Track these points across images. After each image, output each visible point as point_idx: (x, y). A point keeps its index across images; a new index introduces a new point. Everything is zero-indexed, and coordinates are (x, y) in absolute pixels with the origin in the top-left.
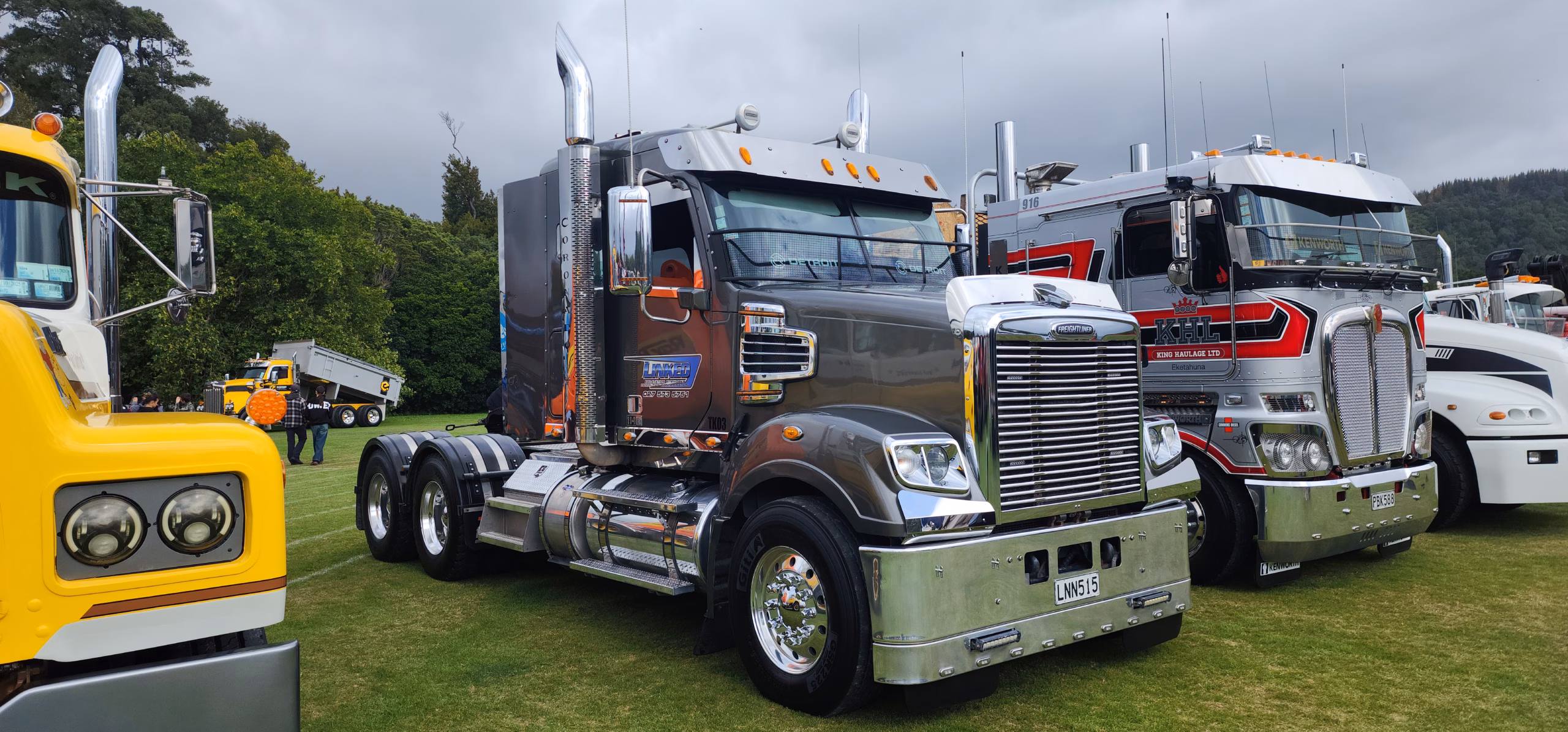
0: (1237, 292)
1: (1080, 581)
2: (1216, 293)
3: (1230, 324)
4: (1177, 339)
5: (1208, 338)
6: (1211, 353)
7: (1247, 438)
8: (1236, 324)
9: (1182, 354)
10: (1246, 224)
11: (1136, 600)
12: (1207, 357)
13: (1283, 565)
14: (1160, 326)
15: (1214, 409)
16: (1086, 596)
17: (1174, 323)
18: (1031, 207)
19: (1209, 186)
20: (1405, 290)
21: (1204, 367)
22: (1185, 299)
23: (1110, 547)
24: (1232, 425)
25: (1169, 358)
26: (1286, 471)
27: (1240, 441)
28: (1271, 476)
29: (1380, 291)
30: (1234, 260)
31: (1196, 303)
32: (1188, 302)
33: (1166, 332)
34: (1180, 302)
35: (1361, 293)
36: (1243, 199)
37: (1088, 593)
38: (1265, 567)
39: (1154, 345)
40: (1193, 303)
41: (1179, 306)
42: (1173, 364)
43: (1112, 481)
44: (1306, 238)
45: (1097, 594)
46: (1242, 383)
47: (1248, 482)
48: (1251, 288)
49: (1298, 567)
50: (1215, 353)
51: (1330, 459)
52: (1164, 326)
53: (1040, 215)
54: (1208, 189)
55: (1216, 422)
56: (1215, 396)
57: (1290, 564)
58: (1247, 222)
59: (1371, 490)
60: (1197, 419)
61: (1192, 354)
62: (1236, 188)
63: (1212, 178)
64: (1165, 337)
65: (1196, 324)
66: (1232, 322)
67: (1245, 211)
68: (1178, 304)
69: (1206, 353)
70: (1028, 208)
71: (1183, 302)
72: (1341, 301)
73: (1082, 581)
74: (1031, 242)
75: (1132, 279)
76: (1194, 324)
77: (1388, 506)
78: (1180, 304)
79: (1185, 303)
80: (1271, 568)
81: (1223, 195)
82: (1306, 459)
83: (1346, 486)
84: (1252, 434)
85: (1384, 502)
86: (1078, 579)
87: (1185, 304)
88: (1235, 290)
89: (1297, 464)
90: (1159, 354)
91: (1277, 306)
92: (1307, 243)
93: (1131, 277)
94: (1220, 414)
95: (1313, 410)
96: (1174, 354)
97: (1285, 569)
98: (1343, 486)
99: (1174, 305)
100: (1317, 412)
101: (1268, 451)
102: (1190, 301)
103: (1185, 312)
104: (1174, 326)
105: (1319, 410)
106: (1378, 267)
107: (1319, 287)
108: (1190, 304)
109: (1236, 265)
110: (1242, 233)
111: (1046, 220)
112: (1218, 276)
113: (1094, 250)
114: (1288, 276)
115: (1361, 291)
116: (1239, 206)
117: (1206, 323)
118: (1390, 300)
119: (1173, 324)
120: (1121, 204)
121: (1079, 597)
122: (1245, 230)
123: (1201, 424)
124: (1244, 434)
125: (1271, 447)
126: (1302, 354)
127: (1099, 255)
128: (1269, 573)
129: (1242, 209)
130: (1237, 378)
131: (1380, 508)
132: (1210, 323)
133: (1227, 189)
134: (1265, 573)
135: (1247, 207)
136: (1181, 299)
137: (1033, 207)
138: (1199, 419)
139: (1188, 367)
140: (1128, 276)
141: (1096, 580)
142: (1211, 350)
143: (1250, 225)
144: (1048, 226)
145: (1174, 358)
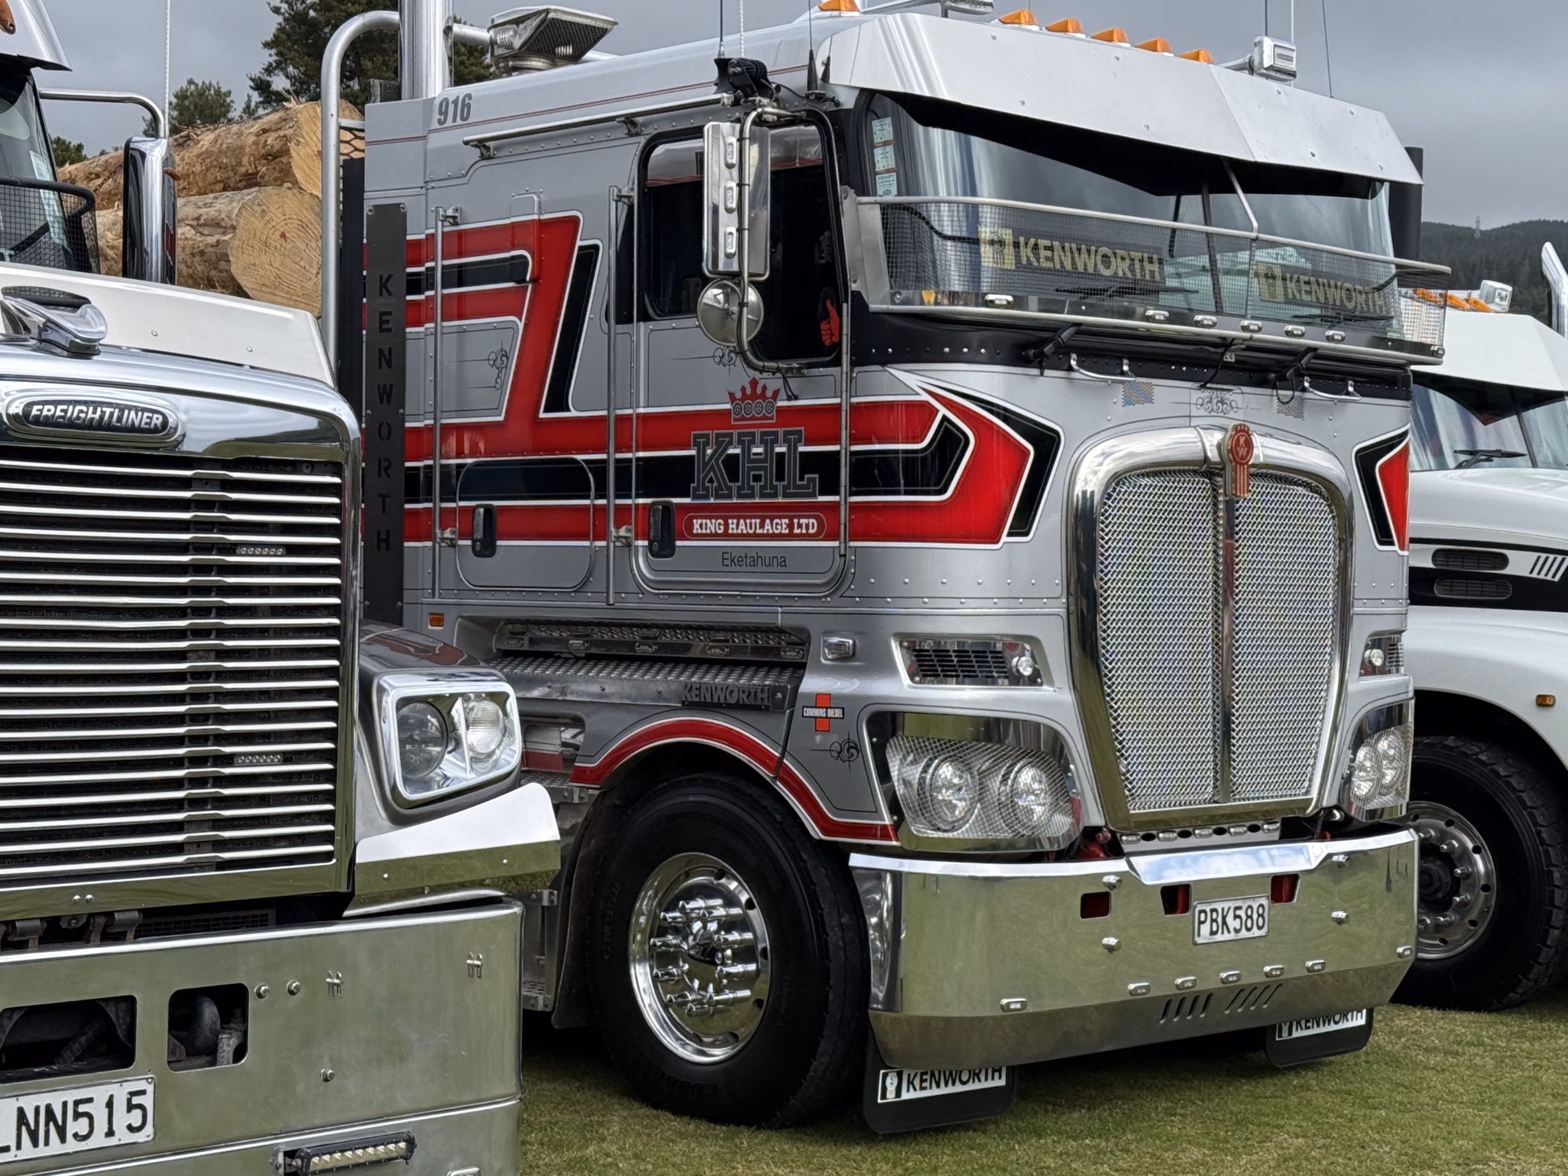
0: (857, 369)
1: (77, 1103)
2: (815, 371)
3: (838, 453)
4: (734, 486)
5: (796, 487)
6: (800, 526)
7: (858, 748)
8: (853, 453)
9: (743, 528)
10: (888, 192)
11: (290, 1154)
12: (791, 536)
13: (952, 1077)
14: (701, 452)
15: (799, 668)
16: (98, 1140)
17: (730, 443)
18: (454, 120)
19: (809, 87)
20: (1348, 393)
21: (783, 562)
22: (754, 383)
23: (210, 1012)
24: (831, 713)
25: (714, 536)
26: (950, 835)
27: (845, 753)
28: (911, 847)
29: (1268, 391)
30: (854, 287)
31: (776, 394)
32: (759, 391)
33: (712, 469)
34: (743, 389)
35: (1206, 394)
36: (882, 130)
37: (110, 1133)
38: (891, 1083)
39: (687, 500)
40: (769, 394)
41: (743, 400)
42: (725, 551)
43: (227, 834)
44: (1043, 242)
45: (141, 1137)
46: (857, 605)
47: (856, 860)
48: (885, 361)
49: (1002, 1082)
50: (807, 526)
51: (1075, 808)
52: (709, 452)
53: (466, 143)
54: (807, 97)
55: (799, 704)
56: (802, 639)
57: (975, 1075)
58: (887, 189)
59: (1194, 895)
60: (760, 695)
61: (762, 526)
62: (868, 96)
63: (820, 70)
64: (711, 481)
65: (772, 449)
66: (843, 447)
67: (883, 158)
68: (739, 395)
69: (790, 526)
70: (449, 123)
71: (749, 392)
72: (1139, 410)
73: (90, 1100)
74: (450, 213)
75: (651, 325)
76: (769, 449)
77: (1244, 934)
78: (745, 397)
79: (753, 393)
80: (910, 1083)
81: (839, 115)
82: (1009, 806)
83: (1112, 879)
84: (871, 736)
85: (1233, 923)
86: (71, 1096)
87: (754, 396)
88: (853, 364)
89: (986, 818)
90: (696, 523)
91: (943, 411)
92: (1043, 253)
93: (651, 319)
94: (811, 684)
95: (1033, 680)
96: (726, 525)
97: (959, 1088)
98: (1106, 879)
99: (732, 396)
100: (1045, 691)
101: (906, 783)
102: (764, 388)
103: (754, 418)
104: (731, 451)
105: (1051, 683)
106: (1245, 329)
107: (1070, 369)
108: (763, 396)
109: (857, 295)
110: (874, 217)
111: (483, 157)
112: (823, 326)
113: (579, 243)
114: (975, 336)
115: (1203, 387)
116: (873, 147)
117: (792, 448)
118: (1299, 415)
119: (726, 449)
120: (634, 124)
121: (72, 1146)
122: (878, 207)
123: (767, 708)
124: (854, 737)
125: (914, 773)
126: (1004, 538)
127: (589, 255)
128: (906, 1096)
129: (878, 152)
130: (847, 594)
131: (1219, 937)
132: (802, 449)
133: (848, 101)
134: (891, 1096)
135: (890, 149)
136: (746, 383)
137: (459, 122)
138: (765, 695)
139: (754, 559)
140: (645, 317)
141: (147, 1101)
142: (799, 517)
143: (892, 198)
144: (487, 172)
145: (726, 536)
